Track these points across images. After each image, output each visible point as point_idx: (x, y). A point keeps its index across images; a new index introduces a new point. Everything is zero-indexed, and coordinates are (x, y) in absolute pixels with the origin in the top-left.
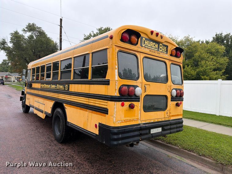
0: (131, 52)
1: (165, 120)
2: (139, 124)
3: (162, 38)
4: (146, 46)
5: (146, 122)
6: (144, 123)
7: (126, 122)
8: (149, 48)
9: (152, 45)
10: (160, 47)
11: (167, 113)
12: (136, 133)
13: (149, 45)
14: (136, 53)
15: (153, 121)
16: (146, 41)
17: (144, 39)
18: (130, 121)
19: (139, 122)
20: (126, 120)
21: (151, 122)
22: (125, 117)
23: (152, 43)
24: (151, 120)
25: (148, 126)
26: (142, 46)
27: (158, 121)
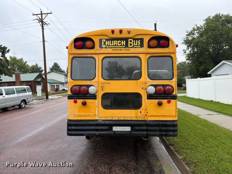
0: (86, 56)
1: (136, 119)
2: (97, 120)
3: (129, 33)
4: (108, 46)
5: (107, 119)
6: (104, 119)
7: (80, 117)
8: (112, 48)
9: (116, 43)
10: (129, 43)
11: (141, 112)
12: (93, 128)
13: (111, 45)
14: (94, 56)
15: (116, 119)
16: (107, 41)
17: (105, 40)
18: (85, 116)
19: (97, 118)
20: (80, 115)
21: (113, 119)
22: (79, 112)
23: (116, 41)
24: (113, 118)
25: (107, 123)
26: (102, 48)
27: (124, 119)
